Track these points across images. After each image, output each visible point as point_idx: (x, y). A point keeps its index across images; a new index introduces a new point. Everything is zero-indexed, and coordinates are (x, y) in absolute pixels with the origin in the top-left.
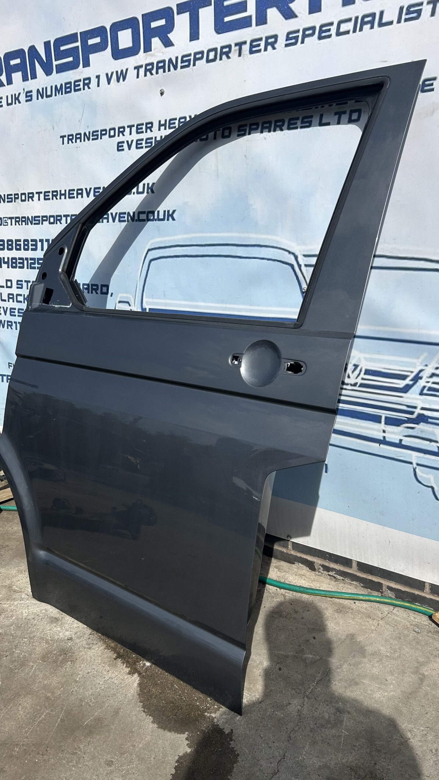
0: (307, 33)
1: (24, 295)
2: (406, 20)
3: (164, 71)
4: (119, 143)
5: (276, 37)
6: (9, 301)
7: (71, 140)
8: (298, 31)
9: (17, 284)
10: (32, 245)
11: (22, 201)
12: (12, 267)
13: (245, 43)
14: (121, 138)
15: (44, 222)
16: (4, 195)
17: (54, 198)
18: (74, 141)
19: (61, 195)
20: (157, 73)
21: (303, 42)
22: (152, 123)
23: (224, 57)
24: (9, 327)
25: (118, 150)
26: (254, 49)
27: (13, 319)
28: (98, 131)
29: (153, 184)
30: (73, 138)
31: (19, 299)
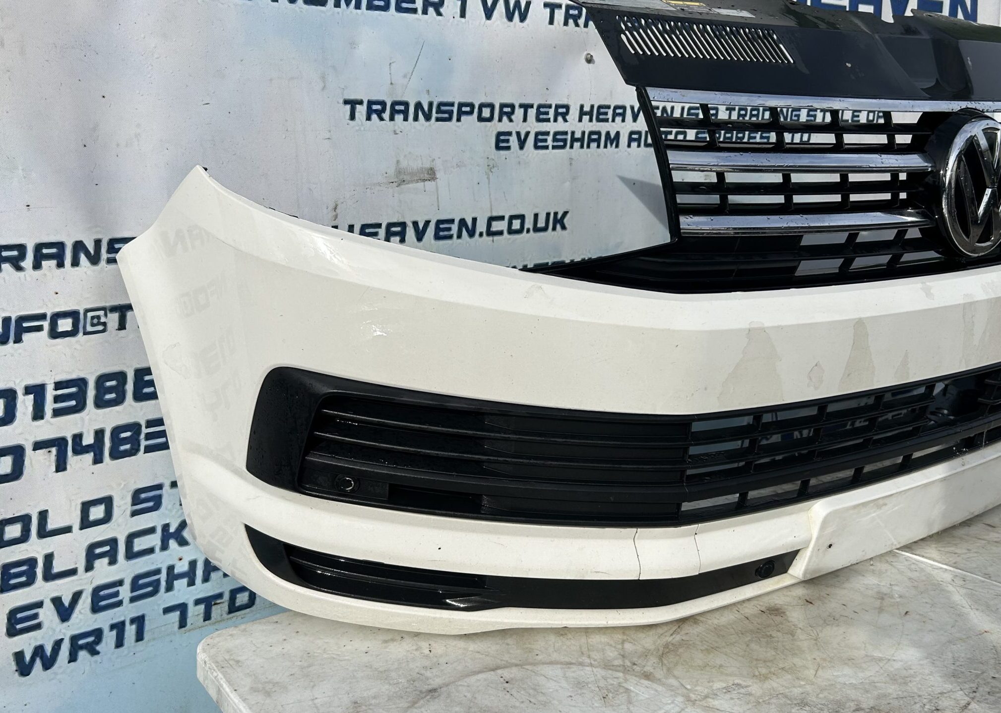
1: (166, 527)
4: (499, 134)
6: (89, 567)
7: (380, 114)
12: (116, 455)
14: (505, 125)
16: (98, 243)
18: (386, 115)
20: (585, 25)
22: (567, 107)
24: (83, 654)
25: (498, 148)
27: (104, 620)
28: (452, 104)
29: (565, 213)
30: (384, 110)
31: (140, 544)
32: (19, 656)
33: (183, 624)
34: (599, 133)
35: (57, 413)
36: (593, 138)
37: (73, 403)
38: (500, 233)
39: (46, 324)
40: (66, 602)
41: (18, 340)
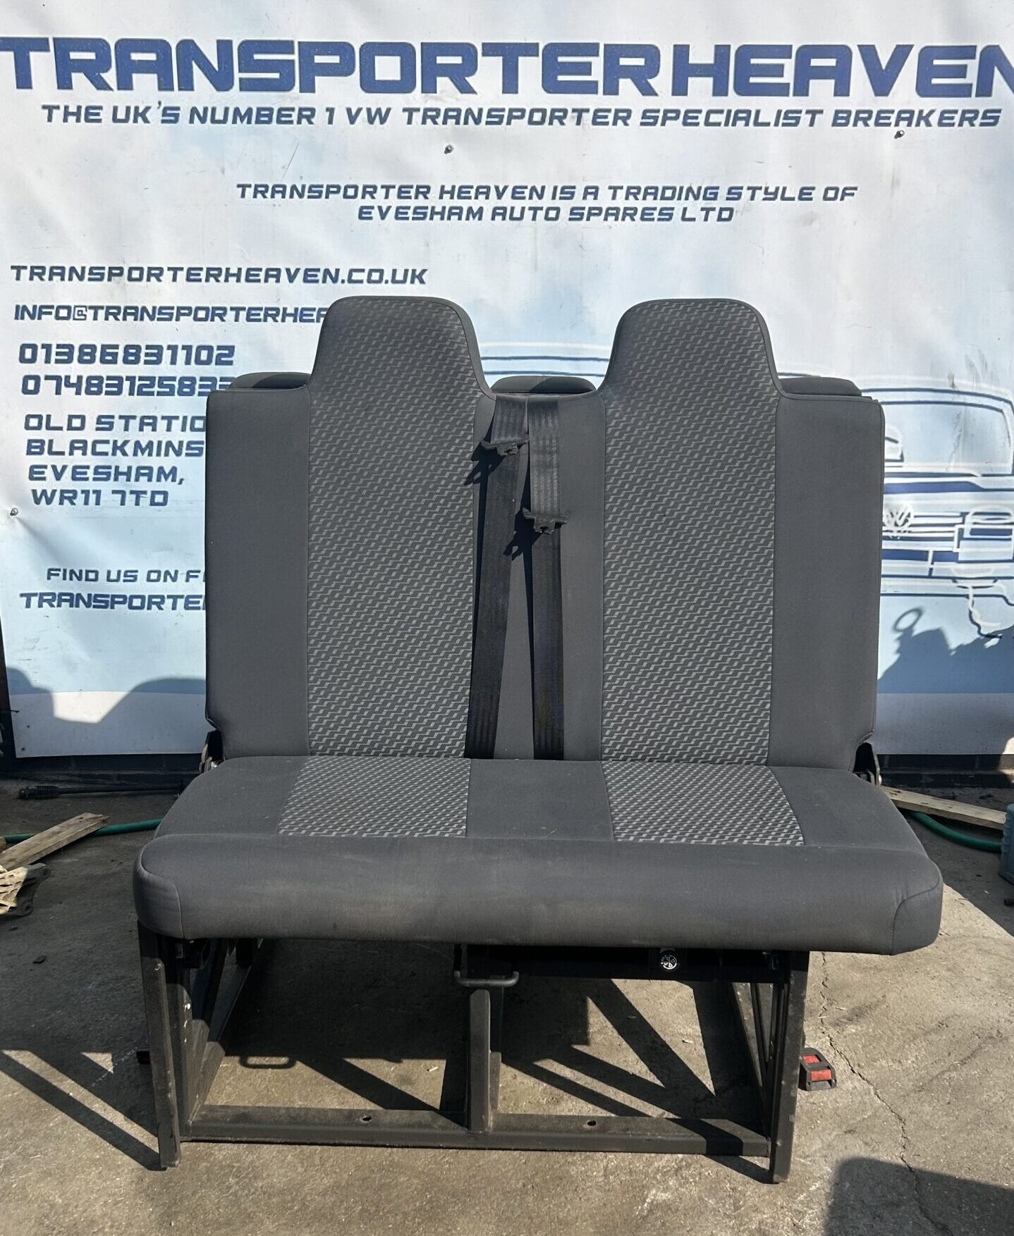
0: (669, 115)
1: (115, 442)
2: (784, 125)
3: (458, 123)
4: (362, 208)
5: (629, 112)
6: (71, 453)
7: (263, 193)
8: (658, 111)
9: (99, 422)
10: (147, 355)
11: (130, 279)
12: (88, 392)
13: (587, 111)
14: (368, 201)
15: (182, 318)
16: (83, 268)
17: (212, 279)
18: (269, 194)
19: (228, 275)
20: (445, 122)
21: (663, 124)
22: (428, 188)
23: (556, 122)
24: (66, 502)
25: (361, 217)
26: (599, 120)
27: (79, 486)
28: (322, 186)
29: (424, 271)
30: (267, 191)
31: (100, 448)
32: (34, 492)
33: (123, 503)
34: (461, 209)
35: (57, 361)
36: (456, 212)
37: (66, 358)
38: (361, 282)
39: (54, 311)
40: (59, 469)
41: (40, 318)
